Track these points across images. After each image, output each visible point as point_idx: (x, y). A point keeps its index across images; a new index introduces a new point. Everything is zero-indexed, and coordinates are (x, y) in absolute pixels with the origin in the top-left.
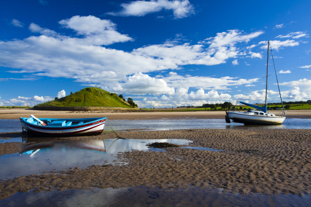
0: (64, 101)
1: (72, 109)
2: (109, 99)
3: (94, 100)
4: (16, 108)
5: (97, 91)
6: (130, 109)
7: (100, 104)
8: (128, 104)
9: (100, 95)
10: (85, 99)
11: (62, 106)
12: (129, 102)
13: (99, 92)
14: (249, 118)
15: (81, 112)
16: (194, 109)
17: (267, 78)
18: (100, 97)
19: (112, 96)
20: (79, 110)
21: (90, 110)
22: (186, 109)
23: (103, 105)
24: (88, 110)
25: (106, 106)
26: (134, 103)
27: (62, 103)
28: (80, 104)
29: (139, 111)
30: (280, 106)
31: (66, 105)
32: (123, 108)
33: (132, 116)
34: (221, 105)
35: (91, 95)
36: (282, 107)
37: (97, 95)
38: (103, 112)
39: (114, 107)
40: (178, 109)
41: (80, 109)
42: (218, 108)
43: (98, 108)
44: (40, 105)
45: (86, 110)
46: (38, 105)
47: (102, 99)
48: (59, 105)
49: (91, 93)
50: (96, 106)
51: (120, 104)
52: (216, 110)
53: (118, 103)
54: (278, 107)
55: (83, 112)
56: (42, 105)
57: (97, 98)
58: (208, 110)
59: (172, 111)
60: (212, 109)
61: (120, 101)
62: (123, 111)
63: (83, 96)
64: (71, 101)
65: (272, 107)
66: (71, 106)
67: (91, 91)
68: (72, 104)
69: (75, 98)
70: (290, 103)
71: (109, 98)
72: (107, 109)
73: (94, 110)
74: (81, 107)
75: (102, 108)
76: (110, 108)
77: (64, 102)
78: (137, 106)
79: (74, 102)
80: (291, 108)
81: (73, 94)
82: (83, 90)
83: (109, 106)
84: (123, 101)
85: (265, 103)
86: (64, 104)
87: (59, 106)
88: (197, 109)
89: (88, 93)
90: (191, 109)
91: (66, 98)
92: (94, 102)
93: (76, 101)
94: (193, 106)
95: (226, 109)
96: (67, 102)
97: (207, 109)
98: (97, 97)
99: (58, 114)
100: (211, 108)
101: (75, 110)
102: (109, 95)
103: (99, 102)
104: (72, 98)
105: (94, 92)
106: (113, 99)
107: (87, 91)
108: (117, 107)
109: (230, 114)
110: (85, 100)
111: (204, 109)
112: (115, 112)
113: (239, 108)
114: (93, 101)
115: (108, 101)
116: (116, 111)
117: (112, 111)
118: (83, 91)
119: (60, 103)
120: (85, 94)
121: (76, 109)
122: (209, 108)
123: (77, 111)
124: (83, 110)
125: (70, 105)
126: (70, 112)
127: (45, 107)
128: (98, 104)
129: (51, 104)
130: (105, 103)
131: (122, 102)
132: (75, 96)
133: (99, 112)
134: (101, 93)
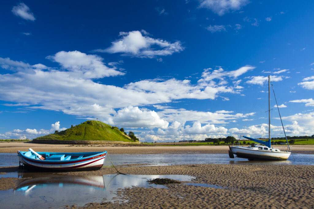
0: (64, 134)
1: (72, 143)
2: (110, 132)
3: (94, 133)
4: (15, 141)
5: (98, 125)
6: (131, 143)
7: (101, 138)
8: (130, 138)
9: (101, 128)
10: (85, 132)
11: (62, 139)
12: (130, 136)
13: (101, 126)
14: (253, 153)
15: (81, 145)
16: (197, 143)
17: (269, 112)
18: (101, 131)
19: (113, 130)
20: (79, 144)
21: (90, 144)
22: (188, 143)
23: (104, 139)
24: (89, 144)
25: (107, 140)
26: (135, 137)
27: (62, 137)
28: (81, 137)
29: (140, 145)
30: (285, 141)
31: (66, 139)
32: (124, 141)
33: (133, 150)
34: (223, 139)
35: (92, 128)
36: (286, 142)
37: (98, 129)
38: (103, 146)
39: (114, 140)
40: (180, 143)
41: (80, 142)
42: (221, 143)
43: (99, 141)
44: (39, 138)
45: (86, 144)
46: (37, 138)
47: (103, 132)
48: (59, 138)
49: (91, 127)
50: (96, 140)
51: (121, 138)
52: (219, 144)
53: (119, 137)
54: (283, 142)
55: (83, 146)
56: (41, 138)
57: (97, 132)
58: (211, 145)
59: (174, 145)
60: (215, 144)
61: (121, 135)
62: (124, 145)
63: (84, 129)
64: (71, 134)
65: (276, 142)
66: (71, 139)
67: (92, 124)
68: (73, 138)
69: (75, 131)
70: (295, 138)
71: (110, 131)
72: (107, 142)
73: (94, 144)
74: (81, 141)
75: (103, 142)
76: (111, 142)
77: (64, 136)
78: (138, 140)
79: (74, 136)
80: (296, 143)
81: (73, 128)
82: (84, 123)
83: (110, 140)
84: (123, 134)
85: (268, 138)
86: (64, 137)
88: (199, 143)
89: (88, 126)
90: (193, 143)
91: (66, 132)
92: (95, 135)
93: (76, 134)
94: (196, 141)
95: (229, 143)
96: (68, 135)
97: (210, 143)
98: (98, 130)
99: (57, 148)
100: (214, 143)
101: (75, 144)
102: (110, 129)
103: (100, 136)
104: (73, 132)
105: (95, 126)
106: (114, 133)
107: (88, 124)
108: (118, 140)
109: (233, 149)
110: (85, 134)
111: (206, 143)
112: (116, 146)
113: (242, 142)
114: (93, 135)
115: (109, 135)
116: (117, 145)
117: (113, 145)
119: (60, 136)
120: (86, 127)
121: (76, 142)
122: (212, 143)
123: (77, 145)
124: (83, 144)
125: (70, 138)
126: (70, 145)
127: (44, 140)
129: (51, 137)
130: (105, 136)
131: (124, 136)
132: (75, 129)
133: (99, 146)
134: (102, 127)
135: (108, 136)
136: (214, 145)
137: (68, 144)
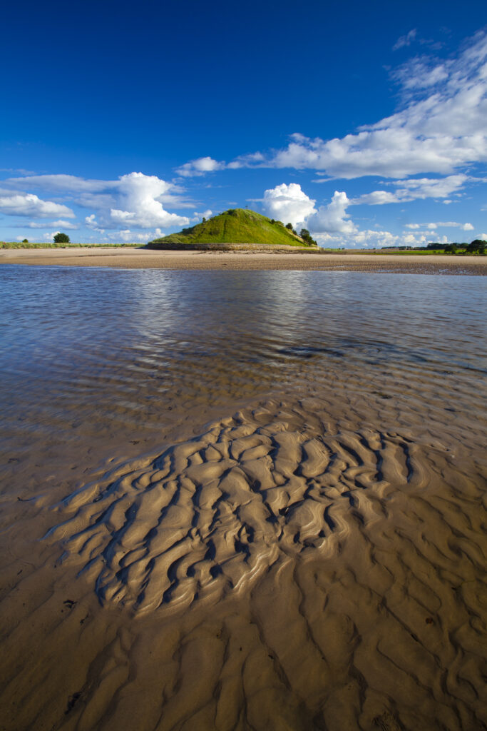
0: (192, 234)
1: (204, 248)
2: (267, 229)
3: (240, 231)
4: (127, 246)
5: (246, 216)
6: (303, 248)
7: (251, 238)
8: (301, 240)
9: (252, 223)
10: (225, 229)
11: (188, 242)
12: (303, 237)
13: (251, 218)
15: (218, 252)
16: (413, 251)
18: (252, 226)
19: (274, 226)
20: (214, 249)
21: (233, 250)
22: (399, 251)
23: (256, 241)
24: (230, 250)
25: (262, 242)
26: (311, 238)
27: (188, 237)
28: (217, 239)
29: (319, 252)
31: (195, 241)
32: (291, 245)
34: (462, 246)
35: (236, 222)
37: (247, 223)
38: (254, 253)
39: (274, 243)
40: (384, 251)
41: (216, 246)
42: (458, 251)
43: (247, 245)
44: (155, 241)
45: (226, 249)
47: (255, 229)
48: (182, 240)
49: (235, 219)
50: (243, 243)
51: (287, 239)
52: (454, 254)
53: (282, 237)
55: (220, 253)
56: (158, 241)
57: (245, 228)
58: (439, 254)
59: (375, 253)
60: (448, 252)
61: (286, 234)
62: (290, 252)
63: (223, 224)
64: (202, 232)
66: (201, 242)
67: (236, 215)
68: (205, 239)
69: (208, 228)
71: (267, 227)
72: (262, 247)
73: (240, 250)
74: (219, 245)
75: (254, 245)
76: (268, 247)
77: (192, 236)
78: (316, 243)
79: (208, 236)
81: (206, 222)
82: (223, 214)
83: (266, 243)
84: (292, 234)
86: (191, 238)
87: (183, 243)
88: (418, 251)
89: (231, 218)
91: (195, 229)
92: (241, 235)
93: (210, 234)
94: (410, 247)
95: (474, 252)
96: (197, 235)
97: (437, 251)
98: (246, 226)
100: (446, 250)
101: (209, 249)
102: (268, 223)
103: (249, 236)
104: (205, 229)
105: (241, 218)
106: (274, 231)
107: (229, 216)
108: (280, 244)
110: (225, 232)
111: (431, 251)
112: (276, 253)
114: (238, 233)
115: (264, 234)
116: (278, 251)
117: (272, 251)
118: (224, 216)
119: (184, 237)
120: (226, 221)
121: (210, 247)
122: (442, 251)
123: (211, 252)
124: (221, 250)
125: (200, 240)
126: (200, 252)
127: (162, 244)
128: (248, 240)
129: (172, 239)
130: (260, 236)
131: (291, 236)
132: (208, 225)
133: (247, 253)
134: (254, 219)
135: (264, 236)
136: (445, 254)
137: (198, 250)
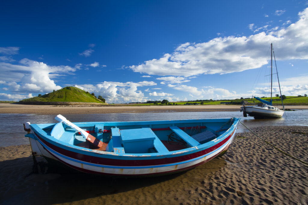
0: (48, 97)
1: (56, 104)
3: (73, 96)
6: (102, 104)
7: (79, 100)
9: (78, 93)
10: (66, 95)
11: (46, 101)
15: (64, 106)
18: (79, 94)
19: (88, 94)
21: (71, 105)
23: (82, 101)
24: (70, 105)
25: (84, 101)
27: (46, 99)
28: (62, 100)
30: (198, 103)
31: (50, 100)
32: (97, 103)
34: (159, 102)
35: (71, 92)
37: (76, 93)
38: (82, 106)
39: (90, 102)
40: (130, 104)
41: (62, 103)
42: (159, 104)
43: (78, 103)
44: (25, 100)
45: (67, 105)
46: (23, 100)
47: (80, 96)
48: (43, 100)
50: (76, 102)
51: (94, 100)
52: (157, 105)
55: (65, 106)
56: (27, 100)
57: (76, 95)
58: (152, 105)
62: (98, 106)
63: (65, 93)
64: (54, 97)
65: (193, 104)
66: (54, 101)
67: (71, 89)
68: (55, 100)
69: (57, 95)
70: (204, 101)
71: (85, 95)
72: (85, 104)
73: (74, 105)
75: (81, 103)
76: (87, 103)
77: (48, 98)
79: (57, 98)
80: (204, 104)
81: (55, 92)
83: (86, 102)
86: (48, 99)
87: (43, 101)
88: (142, 104)
89: (68, 90)
90: (138, 104)
91: (49, 95)
92: (74, 98)
93: (58, 97)
94: (140, 102)
95: (164, 104)
96: (51, 98)
97: (151, 104)
98: (76, 94)
100: (154, 104)
101: (58, 105)
102: (85, 93)
103: (78, 98)
104: (55, 95)
105: (73, 91)
106: (89, 96)
107: (67, 89)
108: (92, 102)
110: (66, 97)
111: (148, 104)
112: (92, 106)
113: (172, 104)
114: (73, 97)
115: (84, 98)
116: (93, 105)
117: (90, 106)
118: (65, 89)
119: (44, 99)
121: (59, 103)
122: (153, 104)
123: (60, 106)
124: (65, 105)
125: (53, 100)
126: (54, 106)
127: (30, 102)
128: (77, 100)
129: (36, 99)
130: (83, 99)
132: (57, 93)
133: (79, 106)
134: (79, 91)
137: (52, 105)
